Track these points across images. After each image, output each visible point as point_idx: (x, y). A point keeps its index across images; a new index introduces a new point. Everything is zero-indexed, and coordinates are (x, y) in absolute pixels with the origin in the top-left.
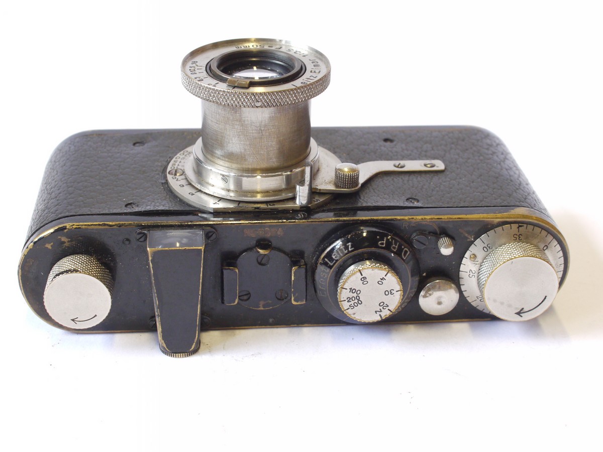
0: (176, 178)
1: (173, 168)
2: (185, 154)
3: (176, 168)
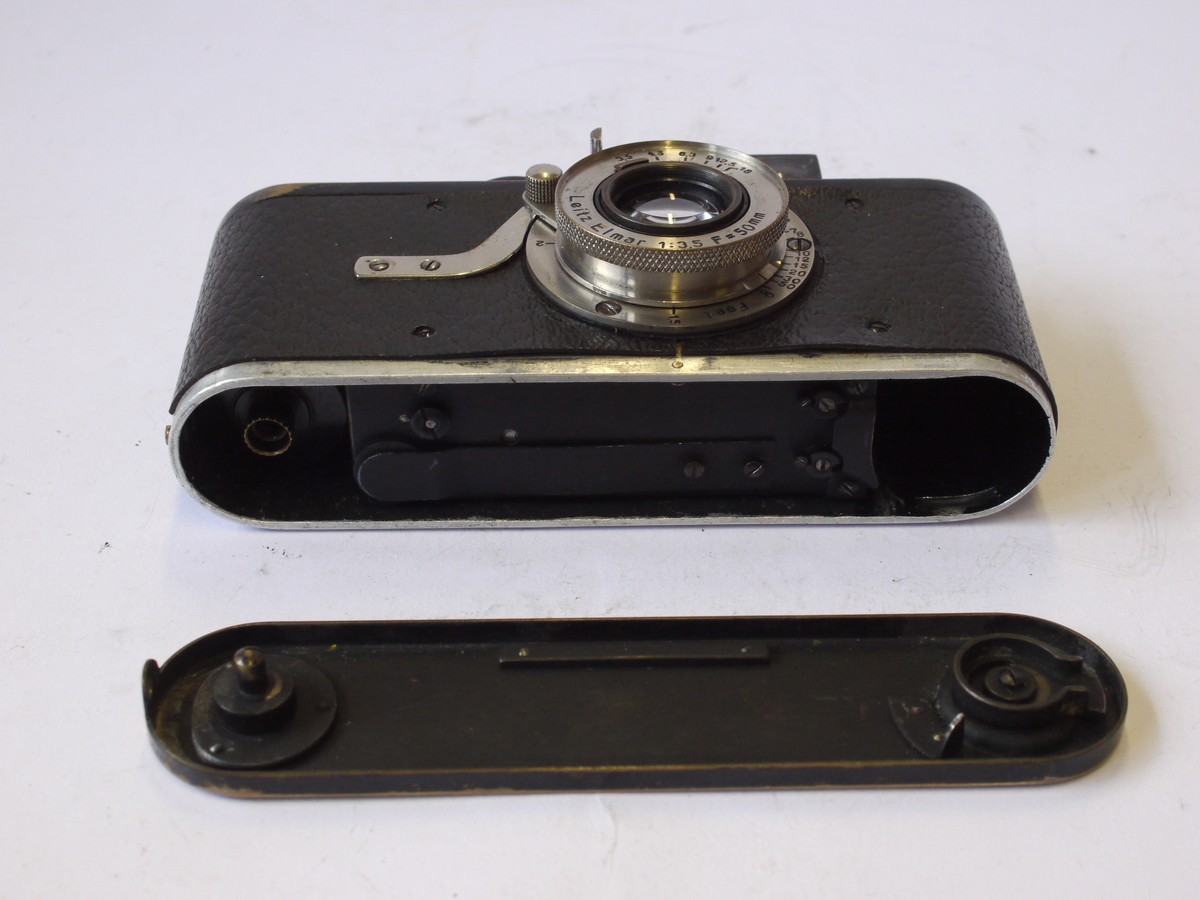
0: (798, 234)
1: (806, 253)
2: (790, 282)
3: (802, 252)
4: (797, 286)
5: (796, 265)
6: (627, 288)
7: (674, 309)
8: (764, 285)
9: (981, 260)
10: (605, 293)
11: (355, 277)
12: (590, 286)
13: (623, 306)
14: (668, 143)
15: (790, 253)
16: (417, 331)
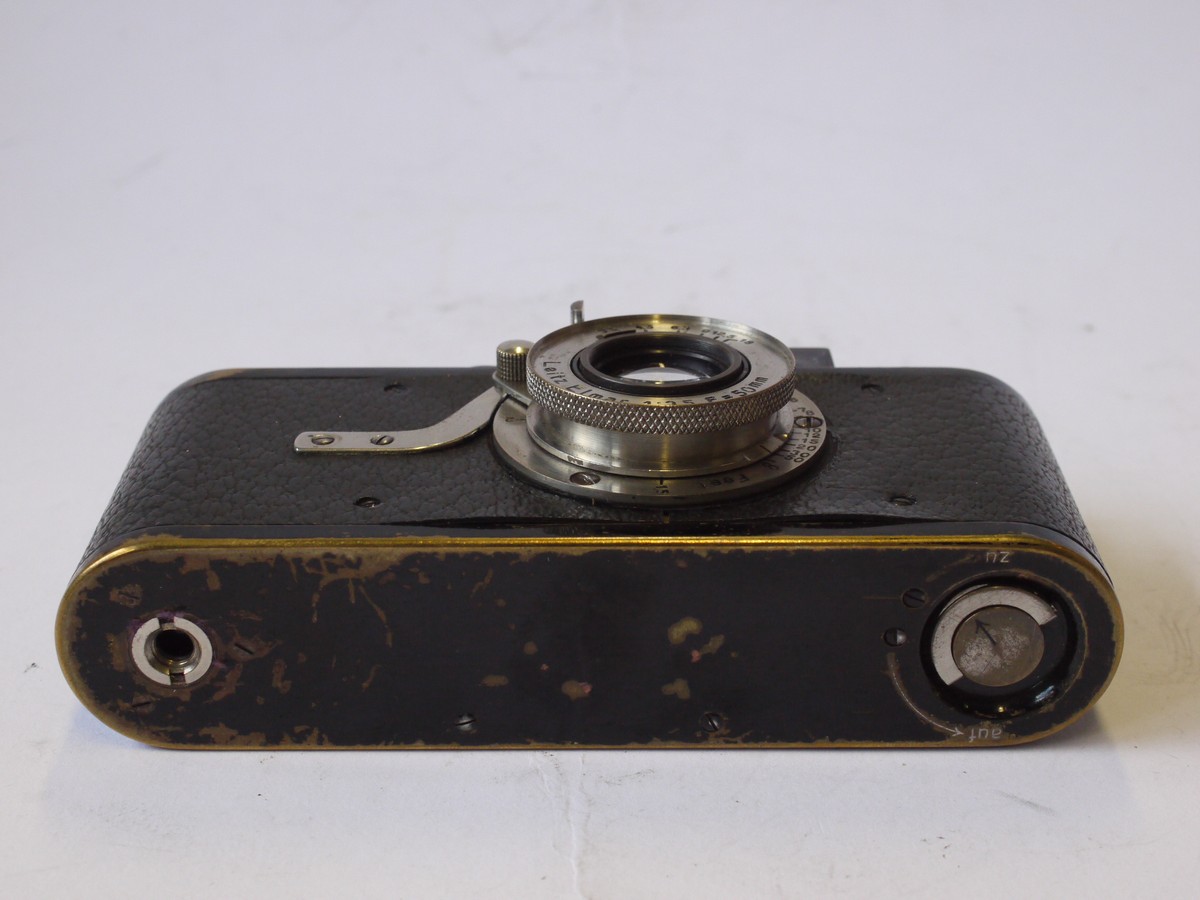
0: (807, 413)
1: (817, 431)
2: (798, 456)
3: (811, 429)
4: (806, 459)
5: (805, 441)
6: (610, 457)
7: (662, 479)
8: (766, 458)
9: (1020, 442)
10: (581, 462)
11: (295, 452)
12: (564, 456)
13: (602, 477)
14: (656, 317)
15: (797, 430)
16: (360, 502)
